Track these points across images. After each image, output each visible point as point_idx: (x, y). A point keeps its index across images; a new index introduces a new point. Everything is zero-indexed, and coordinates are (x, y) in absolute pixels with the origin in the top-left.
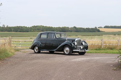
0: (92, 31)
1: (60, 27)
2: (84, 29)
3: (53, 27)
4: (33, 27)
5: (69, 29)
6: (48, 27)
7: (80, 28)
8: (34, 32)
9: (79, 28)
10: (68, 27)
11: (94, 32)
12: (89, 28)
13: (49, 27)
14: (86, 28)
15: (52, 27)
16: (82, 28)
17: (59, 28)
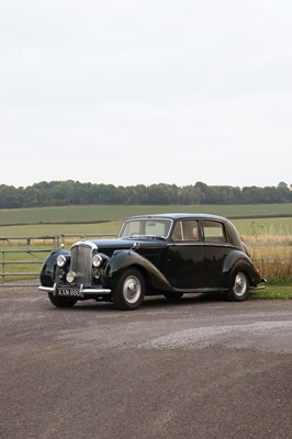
0: (269, 198)
1: (142, 186)
2: (235, 191)
3: (117, 186)
4: (36, 186)
5: (180, 193)
6: (95, 185)
7: (222, 188)
8: (44, 205)
9: (216, 187)
10: (174, 186)
11: (278, 201)
12: (254, 187)
13: (102, 186)
14: (245, 189)
15: (112, 187)
16: (227, 189)
17: (140, 188)
